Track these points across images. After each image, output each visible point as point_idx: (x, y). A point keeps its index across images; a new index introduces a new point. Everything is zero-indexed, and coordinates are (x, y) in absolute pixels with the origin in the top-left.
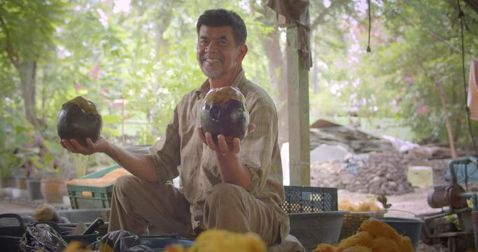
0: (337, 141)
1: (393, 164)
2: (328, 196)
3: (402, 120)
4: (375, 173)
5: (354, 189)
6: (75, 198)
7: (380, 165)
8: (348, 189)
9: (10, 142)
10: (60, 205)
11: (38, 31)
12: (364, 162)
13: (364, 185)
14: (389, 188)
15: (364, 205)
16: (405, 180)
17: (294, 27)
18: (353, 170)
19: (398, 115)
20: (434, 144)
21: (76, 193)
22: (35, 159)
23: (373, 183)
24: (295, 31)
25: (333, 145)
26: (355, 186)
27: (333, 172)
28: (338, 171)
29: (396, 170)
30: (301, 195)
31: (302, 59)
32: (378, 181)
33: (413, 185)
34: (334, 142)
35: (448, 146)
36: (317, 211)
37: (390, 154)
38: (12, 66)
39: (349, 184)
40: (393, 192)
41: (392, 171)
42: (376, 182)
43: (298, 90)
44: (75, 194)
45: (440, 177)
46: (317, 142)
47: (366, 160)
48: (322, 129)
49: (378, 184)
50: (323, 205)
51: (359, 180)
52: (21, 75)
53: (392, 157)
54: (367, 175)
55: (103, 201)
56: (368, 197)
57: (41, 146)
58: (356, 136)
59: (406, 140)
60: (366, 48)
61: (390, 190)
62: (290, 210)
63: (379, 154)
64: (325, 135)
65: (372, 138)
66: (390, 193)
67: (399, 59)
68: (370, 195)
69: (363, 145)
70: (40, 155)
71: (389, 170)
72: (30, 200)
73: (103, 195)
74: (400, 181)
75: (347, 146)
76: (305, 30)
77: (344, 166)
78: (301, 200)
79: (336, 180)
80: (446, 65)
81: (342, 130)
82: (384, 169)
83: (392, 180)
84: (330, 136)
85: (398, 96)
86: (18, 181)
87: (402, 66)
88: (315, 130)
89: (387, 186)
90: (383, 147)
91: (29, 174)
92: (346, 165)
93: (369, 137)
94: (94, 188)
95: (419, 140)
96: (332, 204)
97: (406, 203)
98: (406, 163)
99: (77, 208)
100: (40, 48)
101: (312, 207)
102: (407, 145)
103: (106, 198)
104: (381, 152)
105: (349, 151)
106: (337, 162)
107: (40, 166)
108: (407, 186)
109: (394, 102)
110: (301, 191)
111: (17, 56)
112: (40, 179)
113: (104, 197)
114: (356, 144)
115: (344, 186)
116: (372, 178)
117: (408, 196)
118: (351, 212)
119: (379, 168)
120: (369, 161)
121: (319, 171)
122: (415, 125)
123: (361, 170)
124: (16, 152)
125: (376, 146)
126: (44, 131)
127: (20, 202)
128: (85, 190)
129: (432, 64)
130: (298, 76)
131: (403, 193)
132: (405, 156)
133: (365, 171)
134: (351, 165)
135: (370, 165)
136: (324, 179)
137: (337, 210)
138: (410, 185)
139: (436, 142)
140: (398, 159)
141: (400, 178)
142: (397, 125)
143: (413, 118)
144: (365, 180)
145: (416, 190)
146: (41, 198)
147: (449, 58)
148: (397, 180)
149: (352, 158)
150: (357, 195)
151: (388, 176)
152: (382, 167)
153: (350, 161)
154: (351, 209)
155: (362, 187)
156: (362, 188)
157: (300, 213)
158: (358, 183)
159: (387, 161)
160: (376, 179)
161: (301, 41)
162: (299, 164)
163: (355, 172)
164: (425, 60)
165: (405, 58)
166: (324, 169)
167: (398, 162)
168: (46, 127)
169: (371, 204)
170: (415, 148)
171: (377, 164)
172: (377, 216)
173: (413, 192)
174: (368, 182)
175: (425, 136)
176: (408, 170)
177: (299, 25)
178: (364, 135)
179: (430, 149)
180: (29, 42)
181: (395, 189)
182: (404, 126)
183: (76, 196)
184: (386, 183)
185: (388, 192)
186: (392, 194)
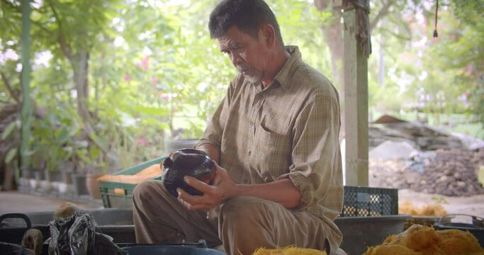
0: (403, 137)
1: (462, 162)
2: (388, 198)
3: (472, 117)
4: (442, 172)
5: (419, 189)
6: (108, 196)
7: (448, 164)
8: (413, 189)
11: (91, 21)
12: (430, 160)
13: (430, 184)
14: (457, 188)
15: (428, 208)
16: (475, 180)
17: (351, 9)
18: (418, 168)
19: (469, 111)
21: (109, 190)
22: (83, 153)
23: (440, 183)
24: (353, 13)
25: (398, 141)
26: (421, 185)
27: (396, 170)
28: (403, 169)
29: (465, 169)
30: (356, 196)
31: (361, 44)
32: (446, 181)
34: (400, 139)
36: (375, 215)
37: (458, 152)
39: (414, 184)
40: (462, 192)
41: (461, 170)
42: (444, 181)
43: (355, 80)
44: (107, 192)
46: (381, 138)
47: (432, 159)
48: (387, 125)
49: (446, 184)
50: (382, 208)
51: (425, 179)
53: (462, 155)
54: (434, 174)
56: (433, 199)
57: (90, 140)
58: (422, 131)
59: (476, 137)
61: (459, 190)
62: (343, 214)
63: (447, 152)
64: (390, 131)
65: (440, 135)
66: (458, 193)
67: (470, 53)
68: (436, 196)
69: (430, 142)
70: (88, 148)
71: (458, 169)
72: (76, 196)
74: (469, 181)
75: (414, 143)
76: (364, 12)
77: (409, 163)
78: (356, 202)
79: (399, 179)
81: (409, 126)
82: (451, 168)
83: (460, 180)
84: (395, 132)
85: (468, 91)
86: (64, 176)
87: (474, 59)
88: (380, 126)
89: (455, 186)
90: (452, 144)
91: (75, 168)
92: (411, 163)
93: (436, 134)
94: (127, 185)
96: (391, 208)
97: (476, 206)
98: (477, 162)
99: (110, 207)
100: (92, 38)
101: (369, 210)
102: (478, 142)
104: (449, 149)
105: (415, 148)
106: (402, 159)
107: (87, 159)
108: (479, 187)
109: (464, 97)
110: (356, 192)
111: (70, 47)
112: (85, 173)
114: (422, 141)
115: (409, 186)
116: (439, 177)
118: (413, 216)
119: (447, 166)
120: (436, 158)
121: (382, 169)
123: (427, 169)
124: (65, 145)
125: (444, 143)
126: (96, 124)
127: (66, 197)
128: (117, 187)
130: (356, 64)
131: (473, 194)
132: (476, 154)
133: (431, 169)
134: (417, 163)
135: (438, 164)
136: (387, 177)
137: (397, 213)
138: (481, 186)
140: (467, 158)
141: (470, 177)
142: (468, 121)
144: (430, 180)
146: (88, 193)
148: (466, 179)
149: (418, 156)
150: (422, 195)
151: (457, 175)
152: (450, 166)
153: (416, 158)
154: (414, 213)
155: (428, 186)
156: (427, 188)
157: (355, 217)
158: (423, 182)
159: (456, 160)
160: (444, 178)
161: (359, 25)
162: (356, 161)
163: (421, 170)
165: (477, 52)
166: (387, 167)
167: (468, 161)
168: (99, 120)
169: (436, 207)
171: (445, 162)
172: (442, 221)
174: (434, 182)
176: (479, 168)
177: (357, 7)
178: (431, 132)
180: (82, 33)
181: (464, 190)
182: (474, 122)
183: (108, 194)
184: (454, 183)
185: (456, 192)
186: (461, 195)
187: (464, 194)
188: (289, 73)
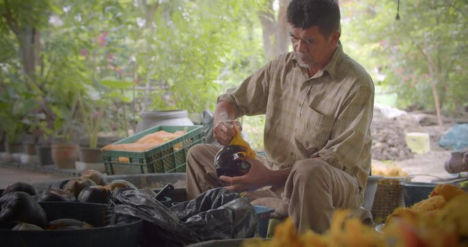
1: (394, 130)
3: (388, 88)
4: (377, 139)
6: (111, 164)
7: (381, 131)
9: (19, 107)
10: (73, 171)
14: (391, 153)
15: (393, 170)
16: (405, 145)
19: (386, 82)
20: (420, 111)
21: (112, 159)
22: (43, 125)
23: (376, 148)
29: (397, 136)
32: (381, 147)
33: (413, 151)
35: (434, 113)
38: (11, 32)
40: (395, 157)
41: (393, 137)
42: (378, 148)
44: (110, 160)
45: (435, 144)
49: (380, 150)
52: (20, 40)
55: (142, 166)
60: (395, 15)
61: (392, 155)
66: (392, 158)
70: (47, 120)
71: (390, 136)
73: (141, 160)
74: (401, 146)
80: (433, 34)
82: (384, 135)
83: (393, 146)
86: (26, 147)
89: (389, 152)
91: (37, 140)
94: (132, 153)
95: (405, 107)
99: (113, 174)
103: (145, 163)
108: (408, 152)
111: (16, 22)
112: (49, 144)
113: (143, 163)
117: (410, 161)
119: (381, 134)
122: (402, 92)
124: (22, 118)
127: (29, 168)
128: (122, 156)
129: (420, 33)
131: (404, 159)
138: (410, 151)
139: (421, 109)
141: (401, 143)
142: (384, 92)
143: (399, 86)
145: (415, 156)
146: (52, 163)
147: (436, 28)
148: (398, 145)
151: (390, 141)
152: (384, 133)
154: (382, 174)
159: (389, 128)
160: (378, 145)
164: (412, 29)
167: (398, 128)
168: (46, 92)
170: (403, 115)
171: (379, 130)
172: (406, 181)
173: (413, 157)
175: (410, 103)
176: (406, 135)
179: (417, 116)
180: (28, 8)
181: (397, 155)
182: (389, 93)
183: (112, 162)
184: (388, 149)
185: (390, 157)
186: (394, 160)
187: (397, 158)
188: (337, 64)
